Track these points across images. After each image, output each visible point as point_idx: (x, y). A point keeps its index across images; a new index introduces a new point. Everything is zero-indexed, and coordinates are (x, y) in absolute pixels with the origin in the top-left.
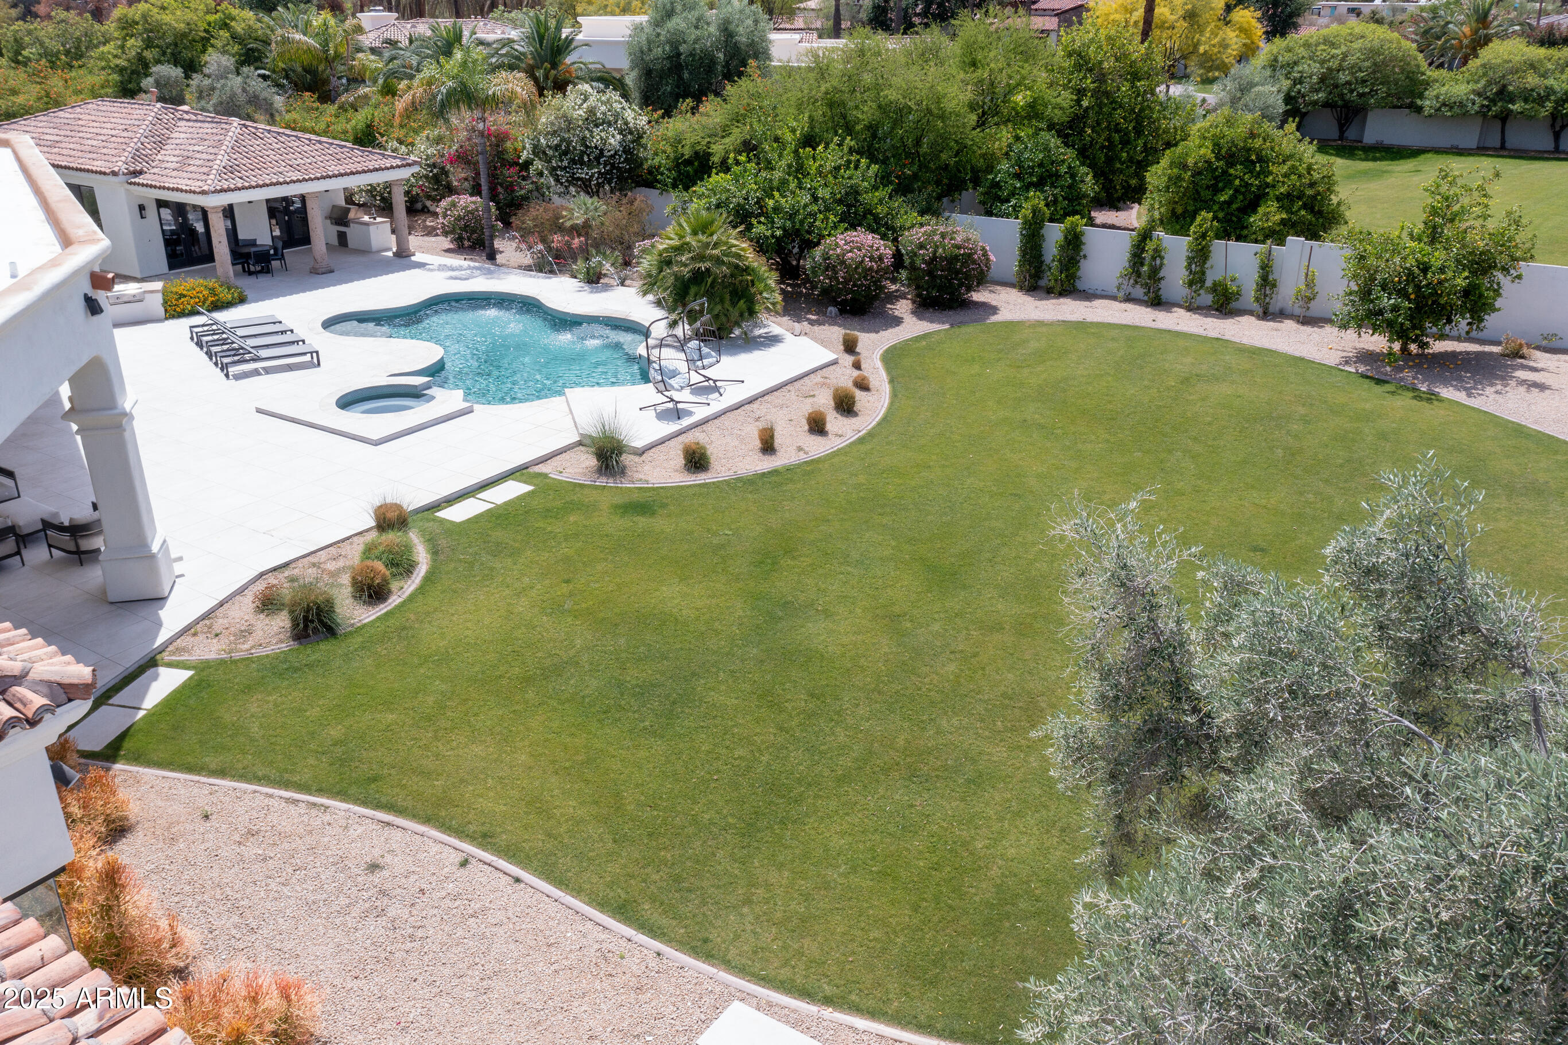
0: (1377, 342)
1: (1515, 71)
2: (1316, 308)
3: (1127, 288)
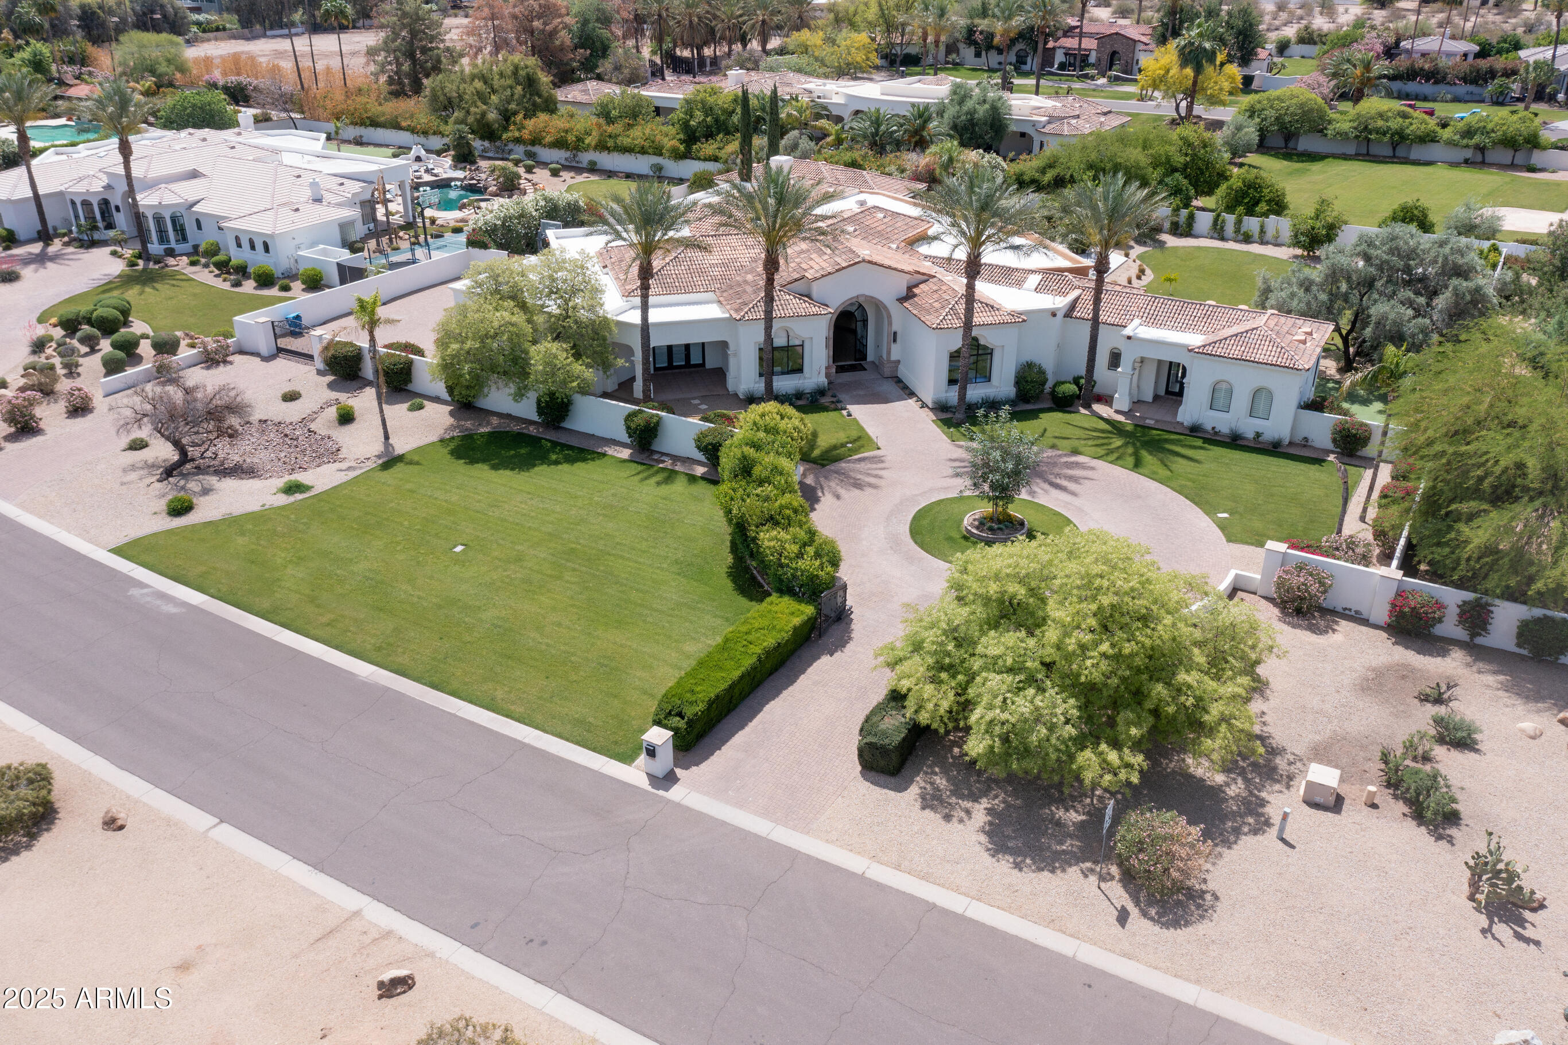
0: (1299, 252)
1: (1372, 118)
2: (1279, 241)
3: (1211, 233)
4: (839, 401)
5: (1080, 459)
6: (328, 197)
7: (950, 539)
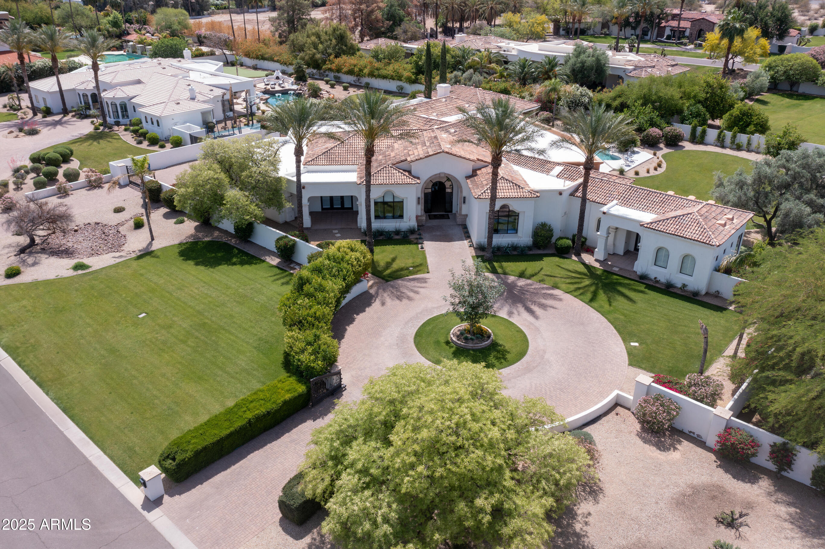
0: (769, 158)
3: (716, 143)
4: (421, 238)
5: (556, 292)
6: (199, 97)
7: (437, 343)
